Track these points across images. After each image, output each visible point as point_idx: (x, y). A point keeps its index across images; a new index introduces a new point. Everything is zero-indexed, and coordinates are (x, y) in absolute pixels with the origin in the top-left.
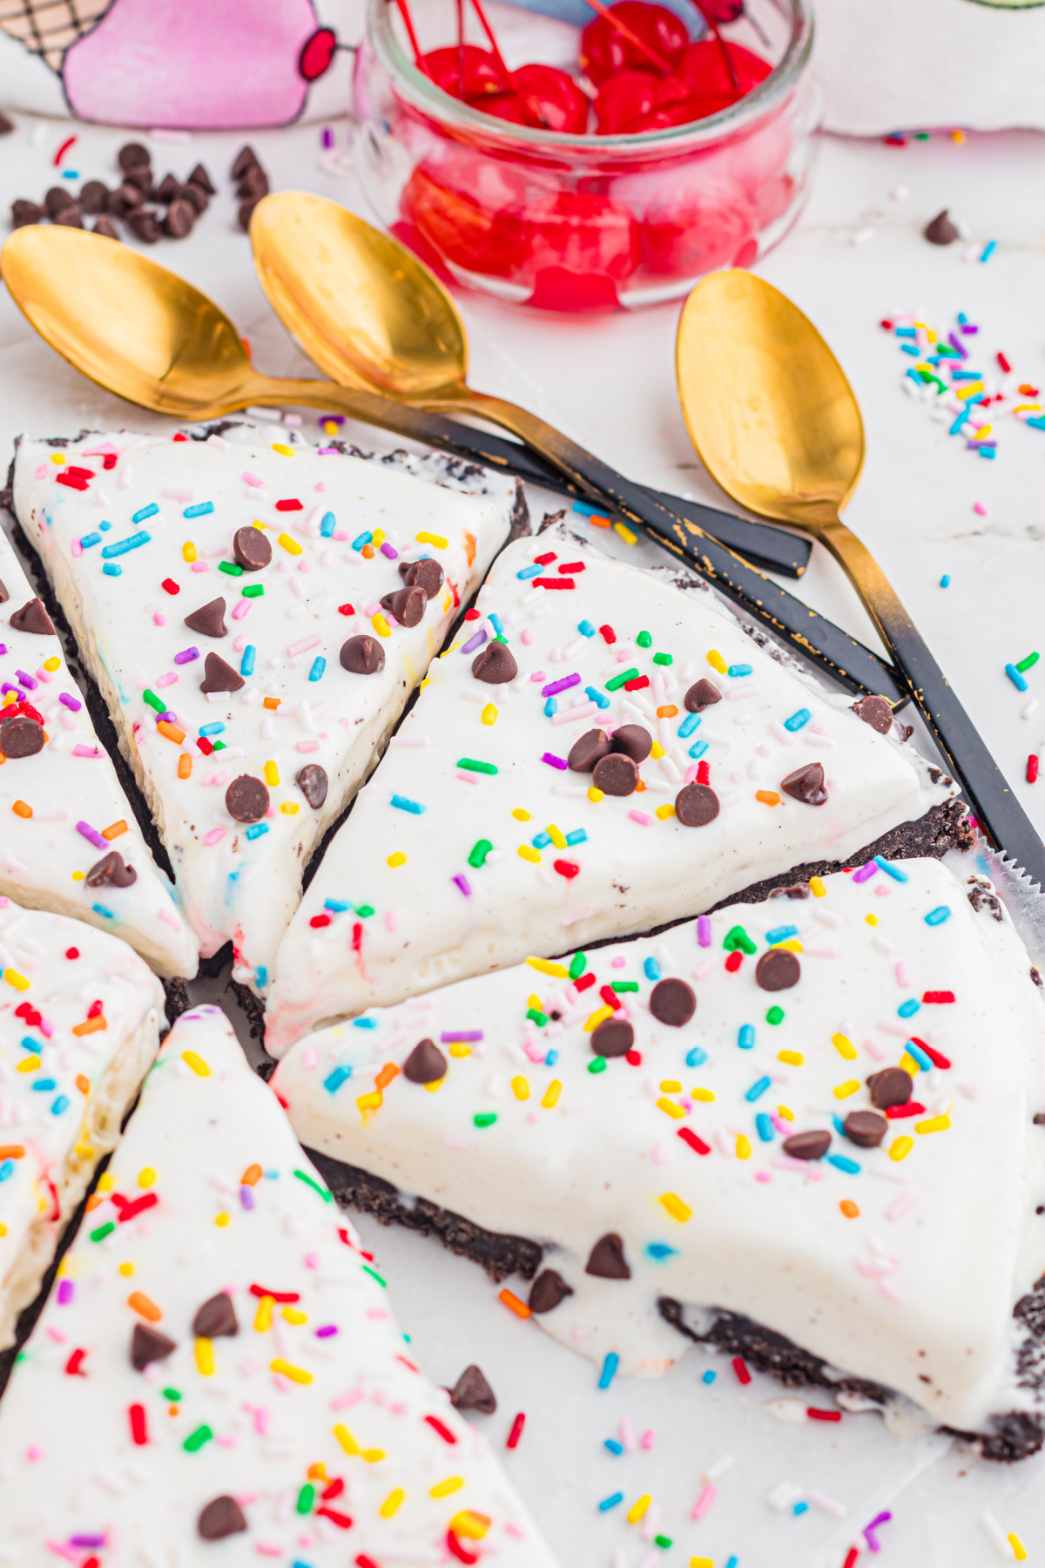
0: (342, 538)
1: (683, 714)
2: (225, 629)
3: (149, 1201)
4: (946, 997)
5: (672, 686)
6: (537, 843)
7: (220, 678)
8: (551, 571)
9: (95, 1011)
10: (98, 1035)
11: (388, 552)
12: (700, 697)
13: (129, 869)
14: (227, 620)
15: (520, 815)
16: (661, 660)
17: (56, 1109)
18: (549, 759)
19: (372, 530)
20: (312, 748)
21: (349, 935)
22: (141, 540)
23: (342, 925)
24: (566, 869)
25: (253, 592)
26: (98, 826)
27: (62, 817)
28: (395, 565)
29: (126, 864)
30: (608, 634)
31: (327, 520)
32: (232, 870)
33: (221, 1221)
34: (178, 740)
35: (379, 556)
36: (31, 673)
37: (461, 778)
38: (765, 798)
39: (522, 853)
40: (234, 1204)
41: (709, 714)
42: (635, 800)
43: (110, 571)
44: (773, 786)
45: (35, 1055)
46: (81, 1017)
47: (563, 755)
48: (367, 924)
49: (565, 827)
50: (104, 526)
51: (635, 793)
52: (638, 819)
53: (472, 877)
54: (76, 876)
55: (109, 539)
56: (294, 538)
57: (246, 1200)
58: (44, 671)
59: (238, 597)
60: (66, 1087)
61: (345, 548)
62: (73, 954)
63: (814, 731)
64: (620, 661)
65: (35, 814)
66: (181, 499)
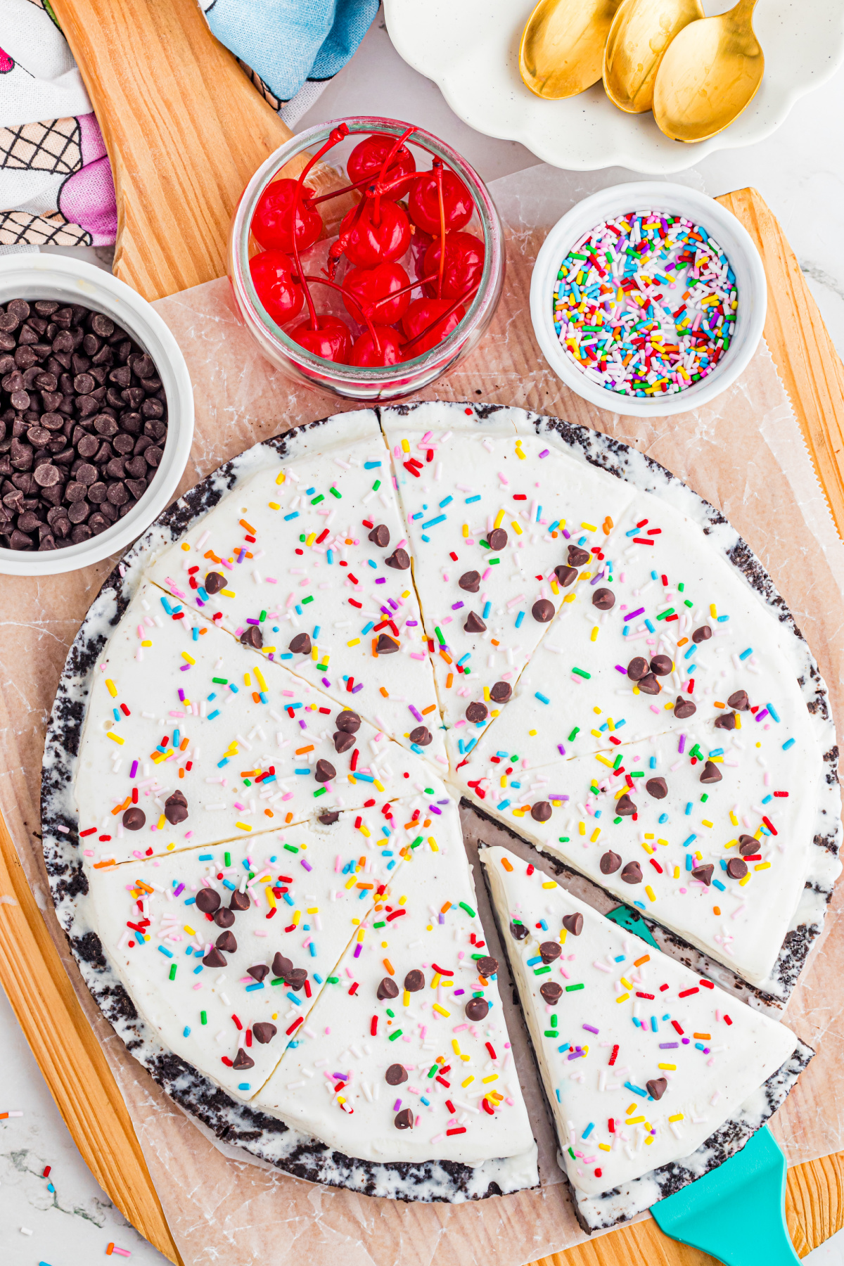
0: (544, 523)
1: (690, 643)
2: (479, 586)
3: (402, 912)
6: (602, 729)
11: (566, 535)
13: (429, 735)
14: (481, 581)
15: (596, 711)
16: (687, 604)
18: (619, 667)
19: (559, 518)
23: (505, 763)
24: (615, 741)
25: (495, 562)
27: (403, 700)
28: (567, 544)
31: (540, 509)
33: (429, 928)
35: (560, 536)
36: (395, 599)
37: (572, 678)
39: (592, 732)
40: (435, 920)
47: (625, 666)
48: (514, 766)
49: (616, 719)
53: (568, 746)
56: (520, 523)
57: (441, 920)
58: (401, 598)
61: (545, 530)
65: (389, 696)
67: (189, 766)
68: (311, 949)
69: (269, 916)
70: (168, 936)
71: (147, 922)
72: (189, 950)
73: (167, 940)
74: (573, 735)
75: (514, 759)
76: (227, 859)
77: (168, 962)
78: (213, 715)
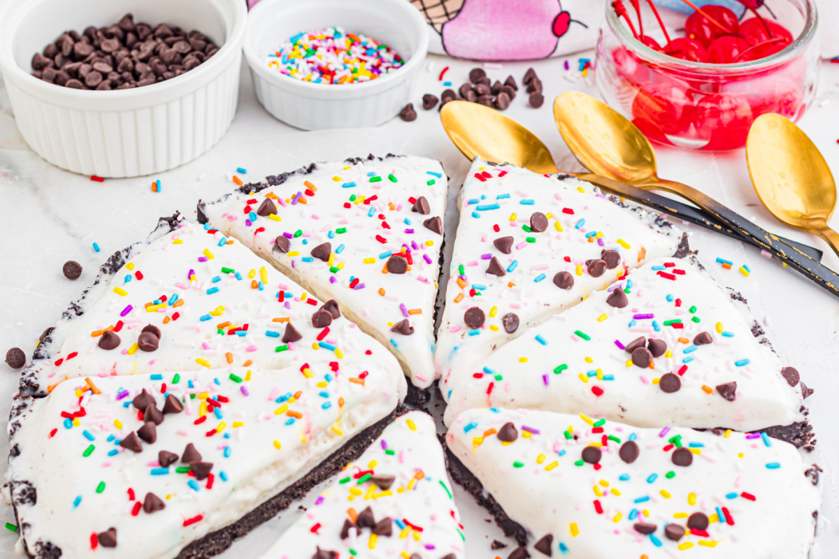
0: (583, 231)
1: (691, 344)
2: (510, 250)
4: (752, 498)
5: (692, 331)
6: (589, 374)
7: (495, 269)
8: (669, 271)
9: (363, 376)
10: (359, 386)
11: (600, 242)
12: (702, 339)
13: (411, 328)
14: (513, 248)
15: (588, 361)
16: (695, 320)
17: (324, 407)
18: (618, 343)
19: (597, 231)
20: (517, 307)
21: (487, 386)
22: (495, 207)
23: (487, 379)
24: (597, 391)
25: (530, 240)
26: (408, 308)
27: (396, 300)
28: (601, 249)
29: (410, 326)
30: (678, 303)
31: (581, 221)
32: (456, 345)
34: (462, 287)
35: (595, 243)
36: (418, 244)
37: (572, 337)
38: (707, 390)
39: (579, 376)
41: (702, 348)
42: (646, 372)
43: (474, 216)
44: (713, 385)
45: (326, 382)
46: (356, 375)
47: (625, 344)
48: (497, 384)
49: (607, 372)
50: (483, 198)
51: (648, 369)
52: (643, 380)
53: (553, 378)
54: (389, 324)
55: (482, 203)
56: (562, 225)
58: (424, 245)
59: (523, 240)
60: (333, 400)
61: (582, 236)
62: (369, 353)
63: (748, 370)
64: (677, 314)
65: (386, 295)
66: (522, 195)
67: (176, 316)
68: (226, 452)
69: (197, 422)
70: (96, 424)
71: (82, 413)
72: (111, 439)
73: (95, 426)
74: (558, 371)
75: (499, 378)
76: (176, 380)
77: (87, 443)
78: (214, 291)
